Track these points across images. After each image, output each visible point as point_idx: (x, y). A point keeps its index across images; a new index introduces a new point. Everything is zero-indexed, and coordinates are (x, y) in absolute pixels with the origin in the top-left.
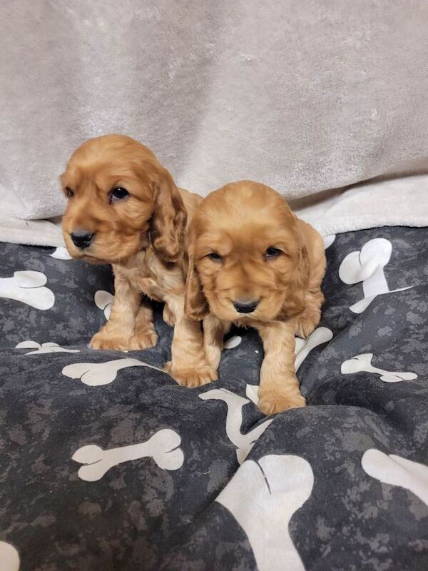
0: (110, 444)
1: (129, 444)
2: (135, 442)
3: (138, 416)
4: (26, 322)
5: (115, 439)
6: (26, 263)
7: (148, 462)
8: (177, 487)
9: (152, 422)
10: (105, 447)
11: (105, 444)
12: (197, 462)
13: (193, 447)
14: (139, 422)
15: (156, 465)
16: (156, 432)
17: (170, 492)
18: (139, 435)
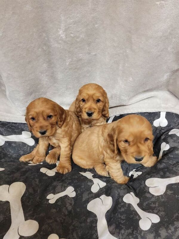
0: (55, 193)
1: (61, 192)
2: (62, 191)
3: (62, 184)
4: (27, 151)
5: (57, 191)
6: (24, 129)
7: (66, 196)
8: (75, 202)
9: (66, 185)
10: (54, 194)
11: (54, 193)
12: (79, 194)
13: (78, 190)
14: (62, 185)
15: (69, 197)
16: (67, 188)
17: (73, 203)
18: (63, 189)
